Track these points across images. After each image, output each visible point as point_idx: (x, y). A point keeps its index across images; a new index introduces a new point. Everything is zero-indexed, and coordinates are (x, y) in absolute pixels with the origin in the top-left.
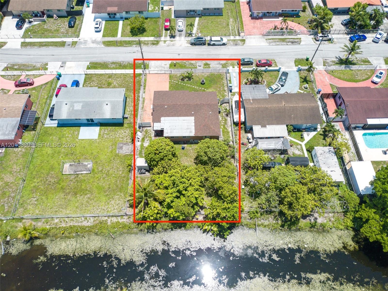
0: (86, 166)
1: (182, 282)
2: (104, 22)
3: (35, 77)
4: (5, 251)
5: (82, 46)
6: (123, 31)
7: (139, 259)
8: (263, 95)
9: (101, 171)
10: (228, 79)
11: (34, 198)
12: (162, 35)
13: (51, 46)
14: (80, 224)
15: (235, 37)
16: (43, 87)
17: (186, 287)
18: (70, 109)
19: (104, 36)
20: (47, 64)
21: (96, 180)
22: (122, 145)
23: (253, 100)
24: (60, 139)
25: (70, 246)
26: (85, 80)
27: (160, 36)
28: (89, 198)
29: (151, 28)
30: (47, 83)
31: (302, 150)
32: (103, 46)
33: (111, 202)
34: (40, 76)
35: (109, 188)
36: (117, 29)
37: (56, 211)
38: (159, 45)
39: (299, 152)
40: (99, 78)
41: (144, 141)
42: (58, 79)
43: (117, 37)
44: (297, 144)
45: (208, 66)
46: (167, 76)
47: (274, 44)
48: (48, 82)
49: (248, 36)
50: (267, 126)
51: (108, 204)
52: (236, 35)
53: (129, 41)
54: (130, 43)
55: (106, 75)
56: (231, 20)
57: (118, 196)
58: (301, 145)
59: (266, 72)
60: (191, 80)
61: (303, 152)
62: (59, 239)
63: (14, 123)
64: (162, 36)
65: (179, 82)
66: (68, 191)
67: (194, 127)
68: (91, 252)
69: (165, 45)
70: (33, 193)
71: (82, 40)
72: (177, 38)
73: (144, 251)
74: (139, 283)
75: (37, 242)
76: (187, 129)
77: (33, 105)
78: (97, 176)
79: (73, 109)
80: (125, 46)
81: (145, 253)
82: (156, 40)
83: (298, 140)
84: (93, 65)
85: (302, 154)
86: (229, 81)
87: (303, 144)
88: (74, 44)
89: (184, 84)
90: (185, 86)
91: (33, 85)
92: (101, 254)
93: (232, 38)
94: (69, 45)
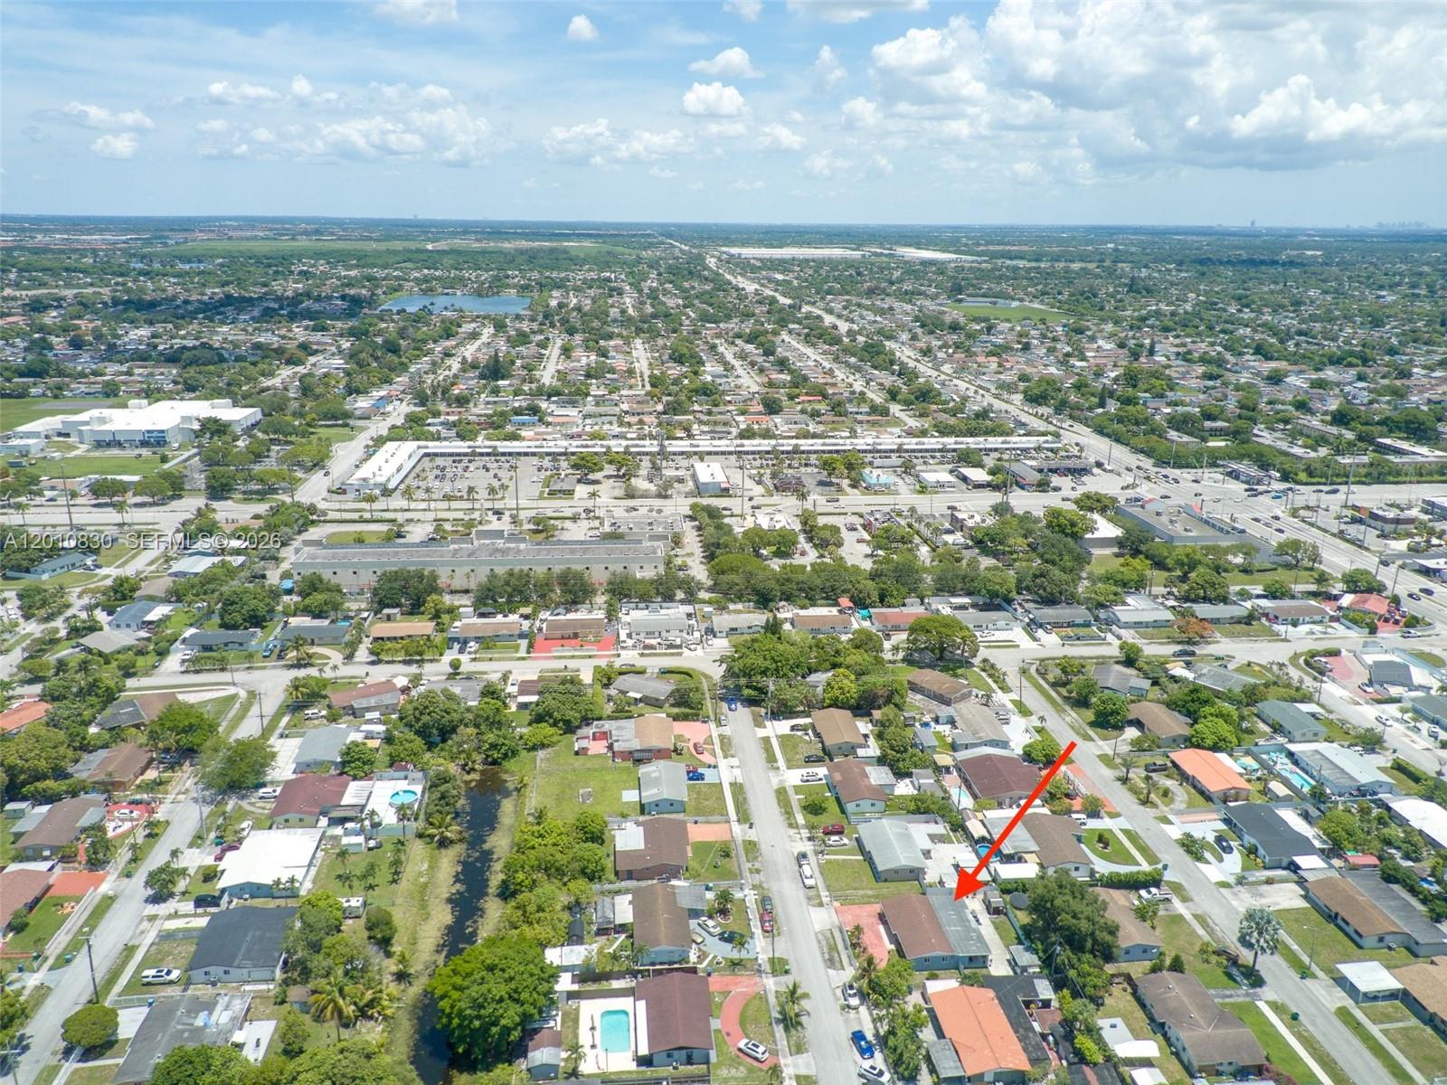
0: (589, 800)
2: (823, 782)
3: (710, 754)
4: (509, 780)
5: (770, 774)
8: (684, 903)
11: (556, 780)
13: (768, 755)
15: (827, 897)
17: (454, 874)
19: (795, 786)
20: (733, 757)
23: (674, 891)
24: (622, 781)
25: (508, 809)
29: (824, 819)
32: (775, 788)
40: (716, 792)
43: (796, 796)
45: (754, 871)
46: (727, 839)
47: (820, 937)
48: (703, 762)
49: (833, 910)
52: (831, 898)
53: (790, 805)
55: (722, 796)
56: (870, 893)
60: (722, 857)
62: (515, 803)
63: (633, 747)
65: (719, 847)
67: (629, 849)
69: (792, 835)
70: (561, 778)
71: (782, 772)
72: (809, 842)
75: (514, 793)
76: (626, 844)
77: (664, 757)
80: (779, 804)
81: (492, 849)
82: (800, 826)
84: (737, 786)
88: (778, 768)
89: (713, 852)
91: (698, 754)
93: (825, 894)
94: (772, 766)
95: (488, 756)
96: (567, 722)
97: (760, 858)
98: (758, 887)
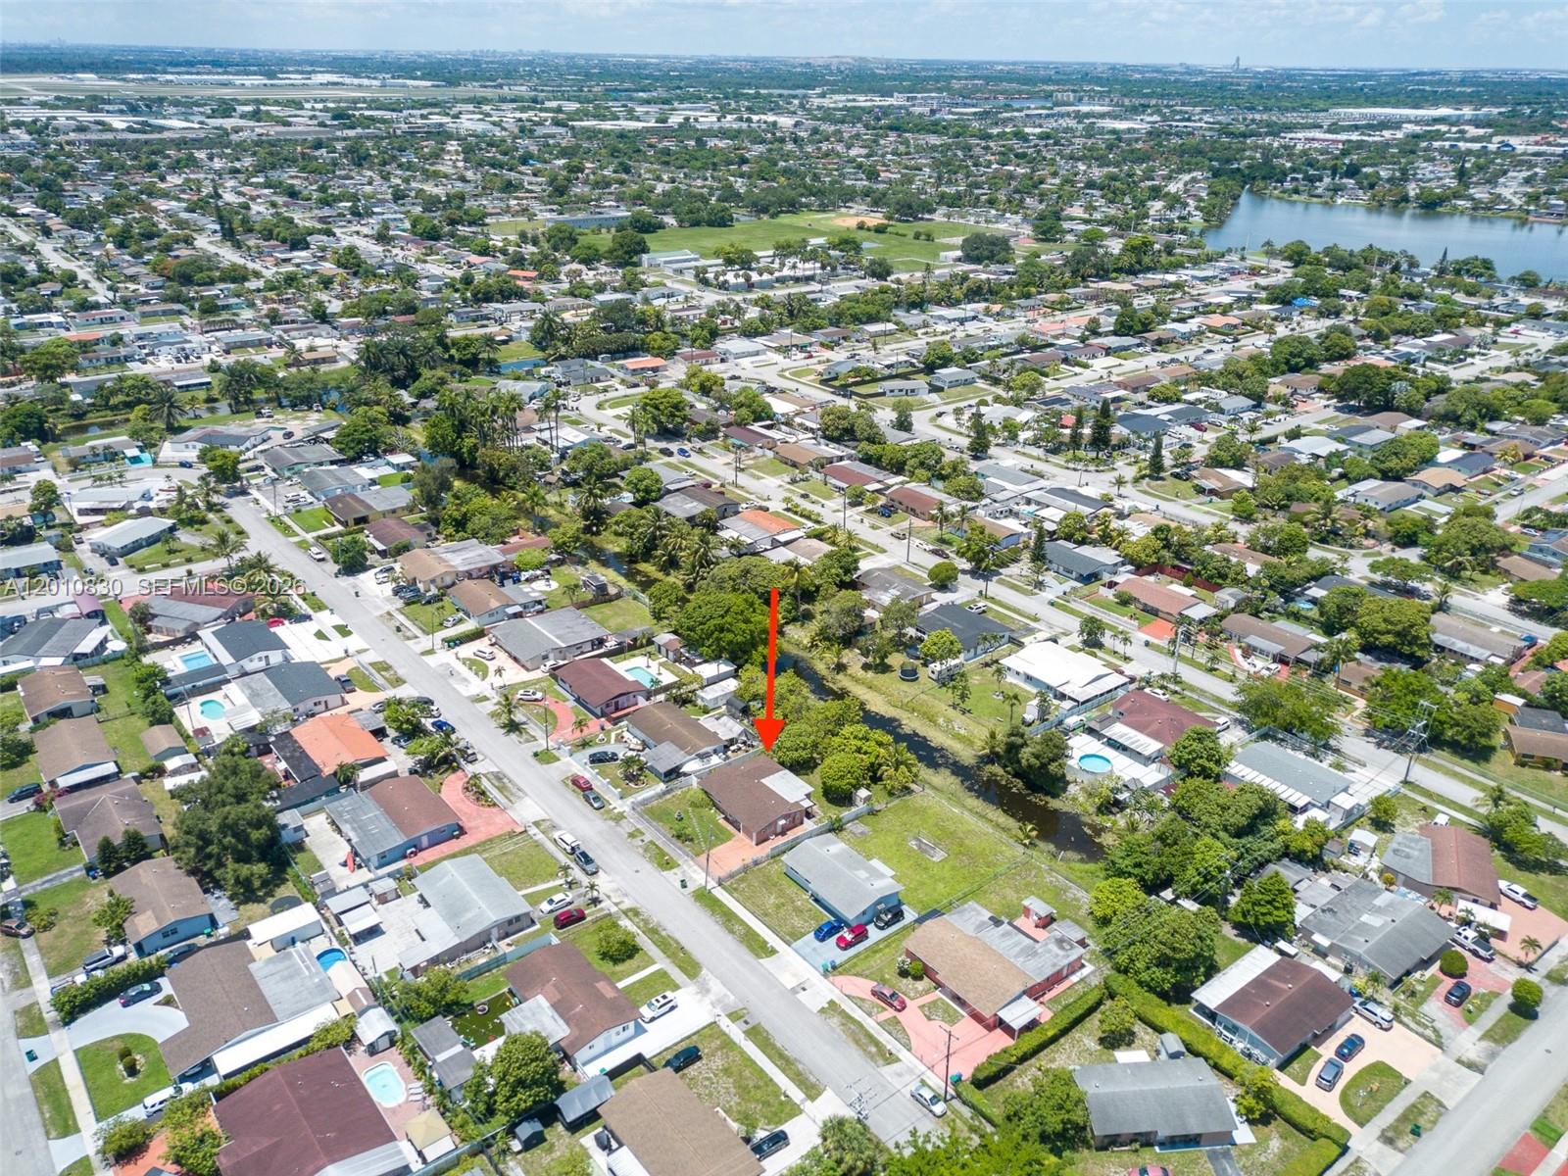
0: (918, 846)
3: (863, 1000)
5: (732, 997)
6: (639, 969)
9: (907, 832)
12: (604, 914)
13: (774, 1047)
16: (868, 973)
19: (676, 987)
20: (822, 1011)
22: (858, 835)
26: (801, 936)
27: (608, 917)
30: (857, 975)
32: (704, 971)
34: (854, 997)
36: (640, 981)
38: (633, 907)
42: (834, 967)
43: (661, 970)
45: (636, 834)
54: (662, 942)
71: (718, 1011)
80: (678, 943)
88: (734, 1016)
93: (540, 837)
94: (746, 1022)
97: (641, 851)
98: (620, 818)
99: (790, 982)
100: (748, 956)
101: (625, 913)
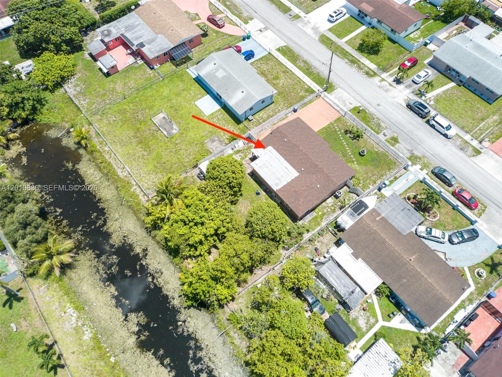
0: (172, 129)
1: (116, 293)
2: (347, 16)
3: (230, 23)
4: (61, 136)
5: (299, 25)
6: (355, 38)
7: (116, 240)
8: (403, 226)
9: (176, 144)
10: (398, 175)
11: (115, 118)
12: (389, 71)
13: (276, 5)
14: (116, 168)
15: (472, 140)
16: (225, 37)
17: (114, 301)
18: (213, 70)
19: (330, 30)
20: (251, 19)
21: (164, 147)
22: (216, 139)
23: (383, 218)
24: (184, 90)
25: (94, 176)
26: (263, 57)
27: (385, 70)
28: (143, 155)
29: (387, 56)
30: (231, 36)
31: (371, 328)
32: (317, 38)
33: (152, 175)
34: (234, 25)
35: (165, 163)
36: (352, 32)
37: (114, 142)
38: (371, 79)
39: (365, 325)
40: (276, 65)
41: (237, 154)
42: (244, 39)
43: (341, 39)
44: (375, 315)
45: (393, 142)
46: (337, 116)
48: (234, 36)
49: (492, 153)
50: (360, 259)
51: (149, 174)
52: (476, 139)
53: (347, 52)
54: (346, 55)
55: (284, 67)
56: (496, 118)
57: (161, 176)
58: (377, 321)
59: (454, 209)
60: (355, 141)
61: (368, 331)
62: (94, 164)
63: (166, 47)
64: (387, 73)
65: (340, 130)
66: (139, 135)
67: (285, 183)
68: (98, 196)
69: (379, 84)
70: (119, 113)
71: (306, 19)
72: (401, 87)
73: (126, 239)
74: (94, 256)
75: (82, 151)
76: (278, 178)
77: (200, 46)
78: (169, 145)
79: (214, 73)
80: (336, 55)
81: (125, 240)
82: (376, 71)
83: (382, 313)
84: (286, 51)
85: (364, 330)
86: (394, 178)
87: (381, 323)
88: (297, 17)
89: (342, 138)
90: (341, 140)
91: (220, 28)
92: (101, 205)
93: (468, 137)
94: (291, 15)
95: (14, 120)
96: (69, 42)
97: (382, 124)
98: (414, 159)
99: (268, 33)
100: (293, 46)
101: (375, 74)
